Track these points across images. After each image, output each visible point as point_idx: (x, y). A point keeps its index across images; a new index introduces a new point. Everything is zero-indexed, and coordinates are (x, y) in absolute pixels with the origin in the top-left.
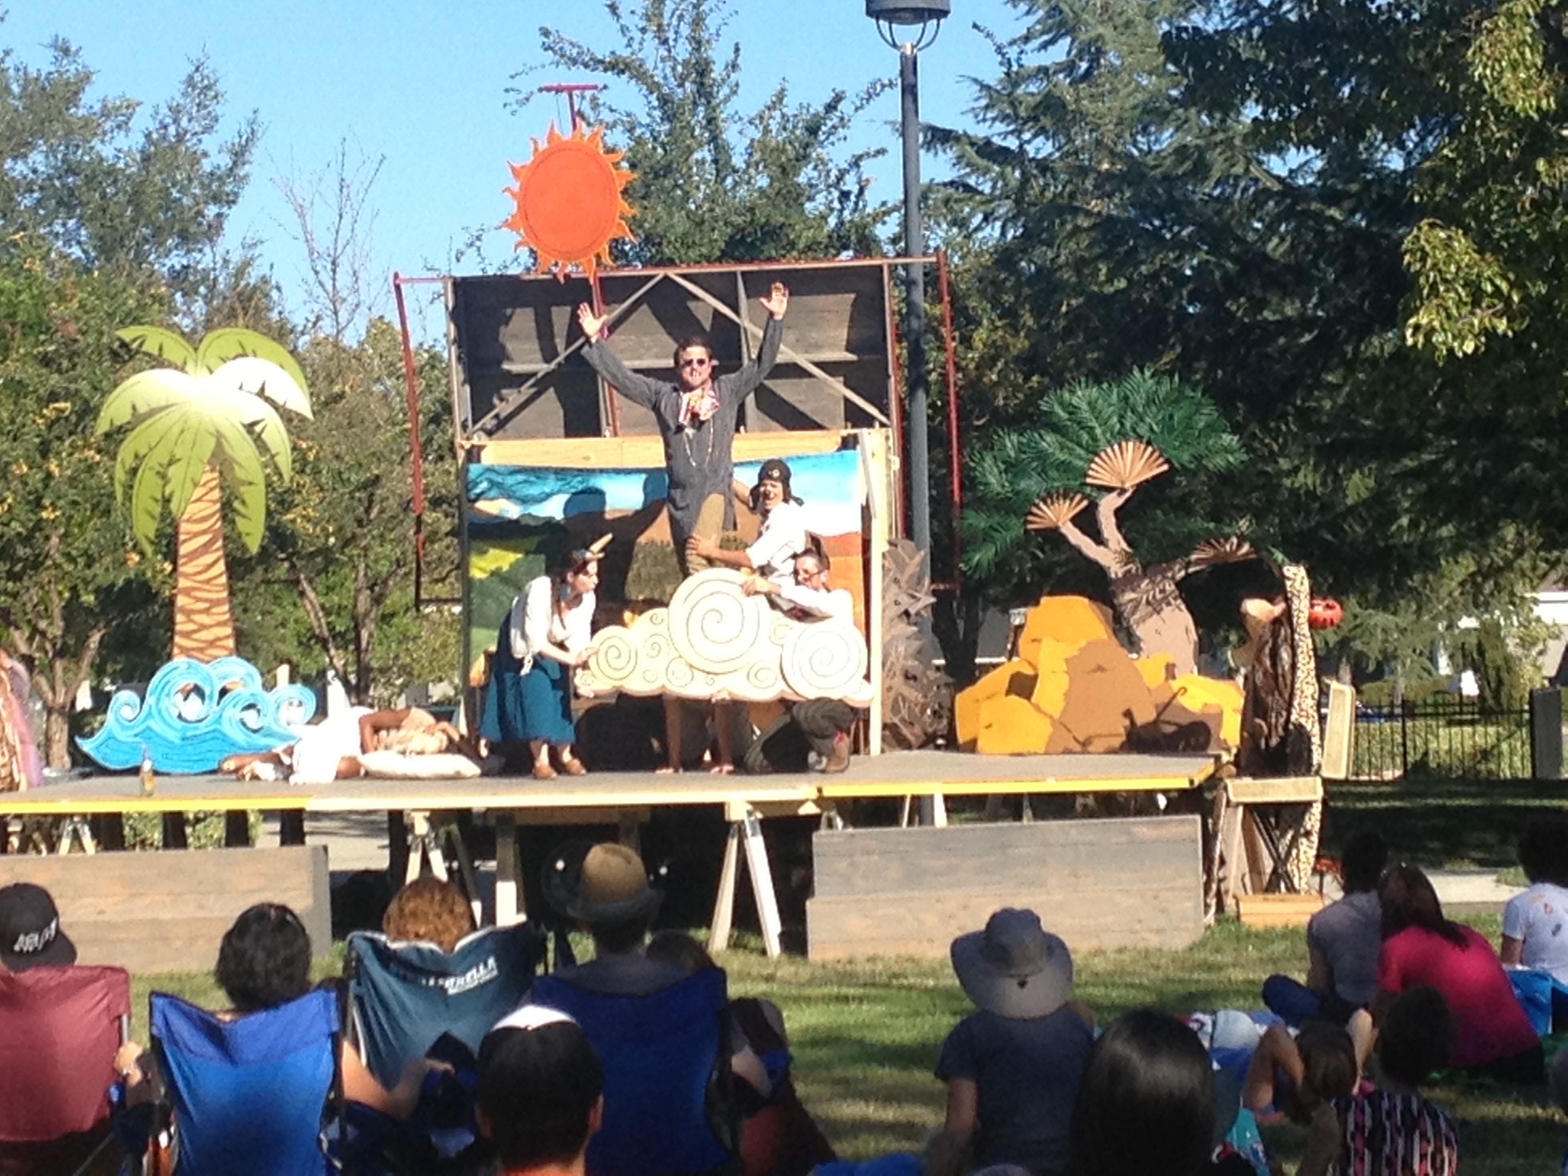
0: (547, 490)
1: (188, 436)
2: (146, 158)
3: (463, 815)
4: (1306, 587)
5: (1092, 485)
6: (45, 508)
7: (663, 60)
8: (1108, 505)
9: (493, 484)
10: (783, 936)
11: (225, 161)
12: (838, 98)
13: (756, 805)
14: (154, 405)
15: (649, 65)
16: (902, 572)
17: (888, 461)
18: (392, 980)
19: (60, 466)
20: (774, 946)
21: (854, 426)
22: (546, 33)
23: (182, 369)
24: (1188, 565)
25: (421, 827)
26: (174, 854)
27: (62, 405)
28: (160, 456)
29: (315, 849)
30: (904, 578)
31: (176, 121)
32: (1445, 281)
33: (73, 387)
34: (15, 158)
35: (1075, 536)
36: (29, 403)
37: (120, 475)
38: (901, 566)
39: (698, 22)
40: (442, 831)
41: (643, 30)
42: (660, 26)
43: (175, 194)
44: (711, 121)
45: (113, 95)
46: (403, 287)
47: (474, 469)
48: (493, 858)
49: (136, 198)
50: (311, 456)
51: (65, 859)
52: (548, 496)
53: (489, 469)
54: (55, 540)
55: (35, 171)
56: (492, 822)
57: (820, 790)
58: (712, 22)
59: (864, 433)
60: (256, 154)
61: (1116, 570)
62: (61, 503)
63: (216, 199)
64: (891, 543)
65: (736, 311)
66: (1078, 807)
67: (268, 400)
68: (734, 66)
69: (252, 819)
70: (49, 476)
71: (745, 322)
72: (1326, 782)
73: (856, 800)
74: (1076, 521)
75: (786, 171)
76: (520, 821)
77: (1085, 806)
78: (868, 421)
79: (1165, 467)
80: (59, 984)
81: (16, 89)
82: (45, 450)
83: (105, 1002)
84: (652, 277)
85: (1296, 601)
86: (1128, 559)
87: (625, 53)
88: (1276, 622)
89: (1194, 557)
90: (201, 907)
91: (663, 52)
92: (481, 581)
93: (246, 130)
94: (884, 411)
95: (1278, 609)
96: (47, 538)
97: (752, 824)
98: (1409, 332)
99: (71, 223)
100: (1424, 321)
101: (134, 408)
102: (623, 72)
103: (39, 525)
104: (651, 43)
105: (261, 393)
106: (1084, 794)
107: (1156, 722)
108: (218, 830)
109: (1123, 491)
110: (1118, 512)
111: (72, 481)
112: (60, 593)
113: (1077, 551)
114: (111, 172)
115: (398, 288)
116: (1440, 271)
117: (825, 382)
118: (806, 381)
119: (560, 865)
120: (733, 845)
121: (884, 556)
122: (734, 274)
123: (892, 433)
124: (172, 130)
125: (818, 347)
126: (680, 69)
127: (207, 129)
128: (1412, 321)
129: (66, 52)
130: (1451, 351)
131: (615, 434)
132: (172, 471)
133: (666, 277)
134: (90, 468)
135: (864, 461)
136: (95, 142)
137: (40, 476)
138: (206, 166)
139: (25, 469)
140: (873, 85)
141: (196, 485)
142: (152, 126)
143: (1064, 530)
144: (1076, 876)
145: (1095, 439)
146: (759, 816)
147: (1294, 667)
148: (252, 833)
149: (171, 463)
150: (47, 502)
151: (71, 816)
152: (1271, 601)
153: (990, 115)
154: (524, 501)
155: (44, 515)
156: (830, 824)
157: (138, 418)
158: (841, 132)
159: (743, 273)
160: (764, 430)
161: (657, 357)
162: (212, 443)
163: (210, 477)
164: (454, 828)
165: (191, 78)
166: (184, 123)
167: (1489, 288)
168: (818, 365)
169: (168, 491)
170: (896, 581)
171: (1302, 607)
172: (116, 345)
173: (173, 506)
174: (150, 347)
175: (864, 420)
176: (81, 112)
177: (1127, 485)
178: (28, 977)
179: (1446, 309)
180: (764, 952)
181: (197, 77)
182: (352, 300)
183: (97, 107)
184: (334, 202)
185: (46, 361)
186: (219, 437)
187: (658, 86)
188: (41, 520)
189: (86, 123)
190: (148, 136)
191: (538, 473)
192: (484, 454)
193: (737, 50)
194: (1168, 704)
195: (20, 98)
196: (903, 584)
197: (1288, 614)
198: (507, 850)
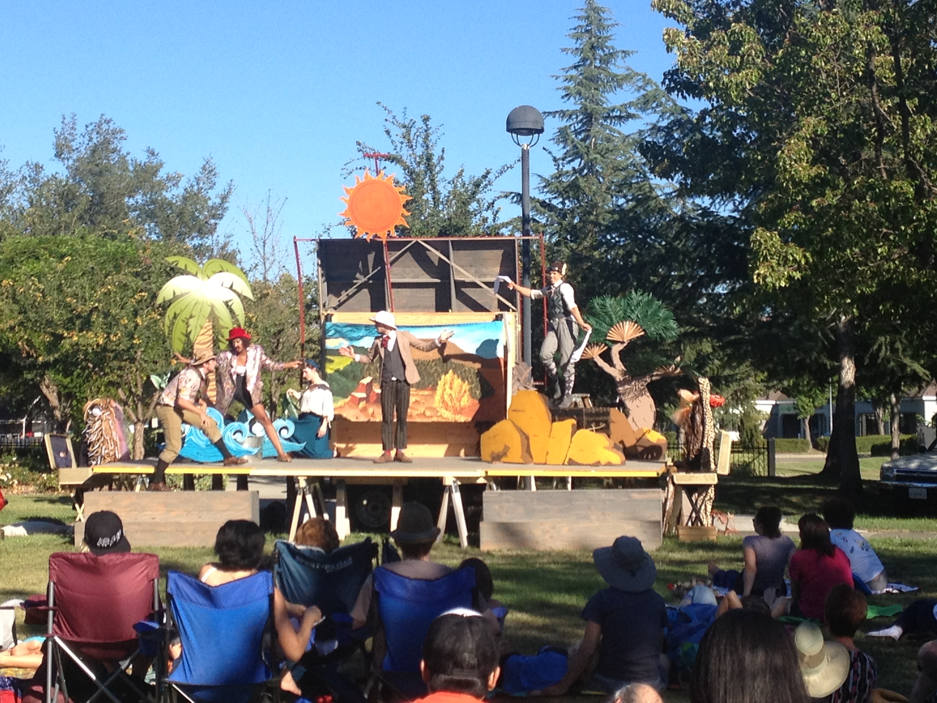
0: (361, 334)
1: (199, 306)
2: (185, 199)
3: (321, 479)
4: (709, 388)
5: (609, 341)
6: (134, 339)
7: (410, 155)
8: (616, 349)
9: (336, 331)
10: (469, 537)
11: (218, 201)
12: (488, 173)
13: (458, 478)
14: (183, 292)
15: (404, 158)
16: (521, 375)
17: (516, 327)
18: (297, 565)
19: (142, 321)
20: (465, 543)
21: (501, 310)
22: (359, 144)
23: (196, 275)
24: (653, 376)
25: (303, 484)
26: (188, 493)
27: (143, 294)
28: (185, 315)
29: (253, 492)
30: (522, 379)
31: (198, 184)
32: (770, 254)
33: (149, 287)
34: (130, 197)
35: (601, 363)
36: (129, 293)
37: (167, 322)
38: (521, 373)
39: (427, 137)
40: (312, 486)
41: (402, 143)
42: (409, 139)
43: (197, 214)
44: (432, 180)
45: (172, 173)
46: (298, 243)
47: (328, 324)
48: (335, 498)
49: (180, 215)
50: (254, 320)
51: (138, 494)
52: (362, 337)
53: (335, 325)
54: (139, 353)
55: (137, 203)
56: (334, 482)
57: (486, 473)
58: (433, 138)
59: (505, 314)
60: (232, 198)
61: (619, 377)
62: (143, 337)
63: (214, 217)
64: (516, 363)
65: (448, 258)
66: (605, 483)
67: (235, 291)
68: (442, 158)
69: (224, 477)
70: (137, 325)
71: (452, 264)
72: (719, 476)
73: (502, 477)
74: (601, 356)
75: (465, 203)
76: (348, 482)
77: (608, 483)
78: (507, 309)
79: (643, 333)
80: (121, 562)
81: (131, 168)
82: (136, 314)
83: (146, 572)
84: (411, 242)
85: (704, 394)
86: (624, 374)
87: (394, 153)
88: (695, 403)
89: (655, 373)
90: (200, 517)
91: (411, 152)
92: (330, 375)
93: (227, 188)
94: (514, 304)
95: (696, 396)
96: (136, 352)
97: (455, 487)
98: (755, 277)
99: (152, 225)
100: (762, 272)
101: (174, 293)
102: (393, 161)
103: (132, 346)
104: (405, 148)
105: (231, 288)
106: (608, 478)
107: (635, 446)
108: (209, 482)
109: (622, 343)
110: (620, 352)
111: (148, 327)
112: (142, 378)
113: (601, 369)
114: (170, 204)
115: (295, 243)
116: (768, 250)
117: (488, 291)
118: (479, 289)
119: (365, 502)
120: (446, 496)
121: (513, 369)
122: (448, 241)
123: (518, 314)
124: (196, 188)
125: (485, 275)
126: (418, 159)
127: (211, 188)
128: (757, 272)
129: (153, 154)
130: (774, 285)
131: (392, 311)
132: (191, 321)
133: (417, 242)
134: (156, 321)
135: (506, 327)
136: (164, 193)
137: (133, 325)
138: (210, 203)
139: (126, 321)
140: (503, 168)
141: (202, 328)
142: (187, 186)
143: (596, 360)
144: (605, 515)
145: (611, 320)
146: (459, 483)
147: (703, 423)
148: (224, 484)
149: (191, 317)
150: (136, 336)
151: (142, 474)
152: (693, 393)
153: (545, 190)
154: (351, 339)
155: (135, 342)
156: (491, 488)
157: (176, 297)
158: (489, 187)
159: (452, 241)
160: (460, 311)
161: (413, 278)
162: (209, 309)
163: (208, 325)
164: (317, 485)
165: (204, 166)
166: (201, 185)
167: (791, 258)
168: (485, 283)
169: (189, 331)
170: (519, 380)
171: (707, 397)
172: (168, 269)
173: (191, 337)
174: (181, 265)
175: (505, 308)
176: (158, 179)
177: (625, 340)
178: (105, 558)
179: (772, 267)
180: (459, 545)
181: (207, 166)
182: (272, 258)
183: (165, 177)
184: (265, 217)
185: (137, 274)
186: (212, 307)
187: (409, 167)
188: (133, 344)
189: (160, 183)
190: (186, 190)
191: (356, 327)
192: (333, 318)
193: (443, 151)
194: (640, 438)
195: (132, 172)
196: (522, 381)
197: (700, 400)
198: (341, 495)
